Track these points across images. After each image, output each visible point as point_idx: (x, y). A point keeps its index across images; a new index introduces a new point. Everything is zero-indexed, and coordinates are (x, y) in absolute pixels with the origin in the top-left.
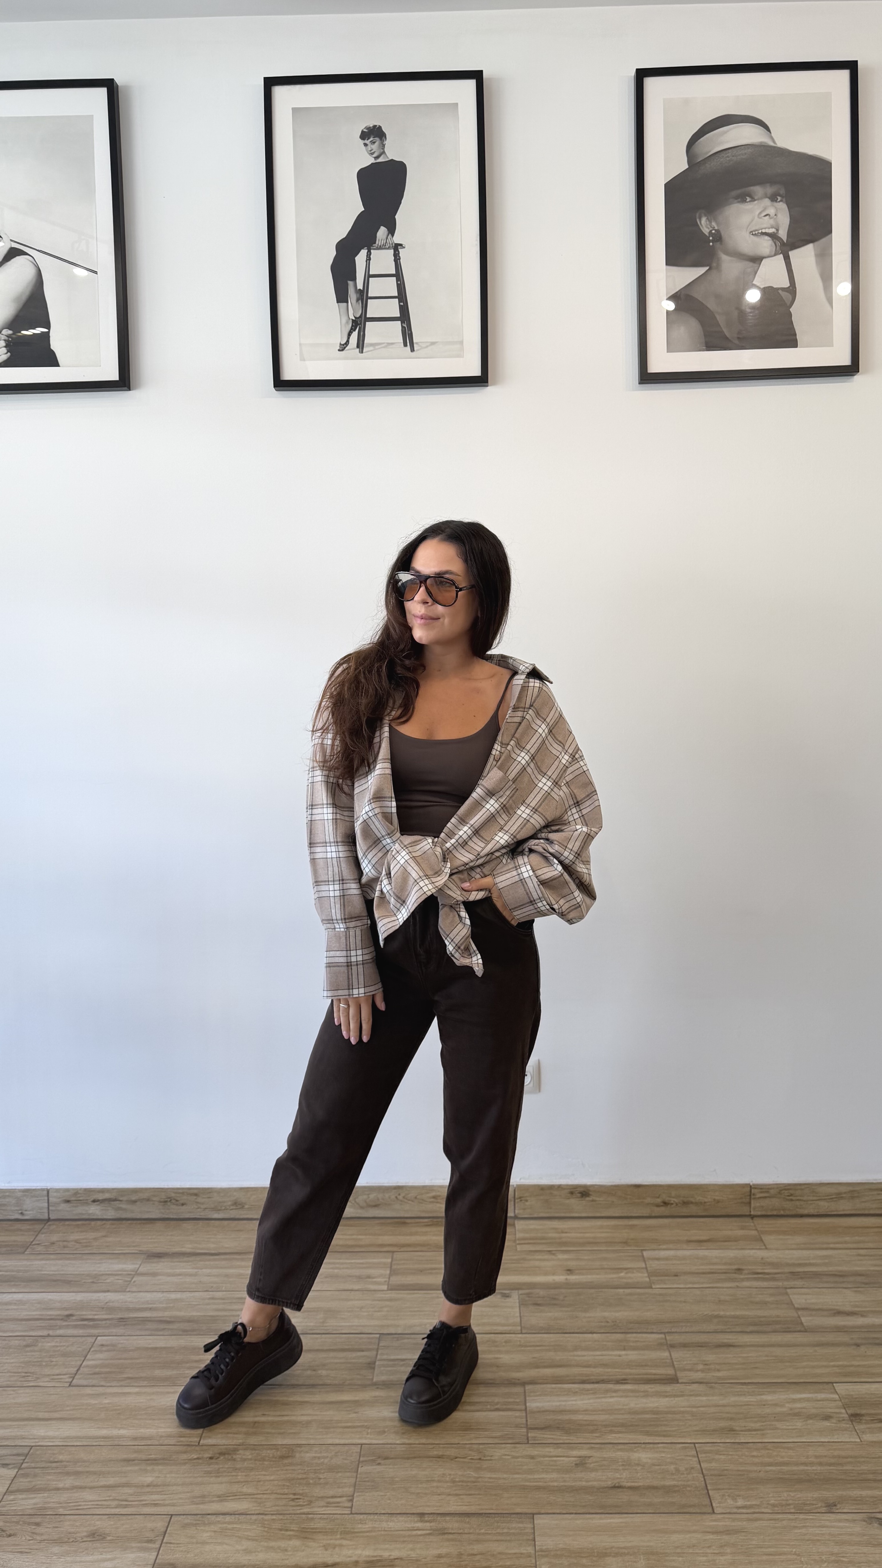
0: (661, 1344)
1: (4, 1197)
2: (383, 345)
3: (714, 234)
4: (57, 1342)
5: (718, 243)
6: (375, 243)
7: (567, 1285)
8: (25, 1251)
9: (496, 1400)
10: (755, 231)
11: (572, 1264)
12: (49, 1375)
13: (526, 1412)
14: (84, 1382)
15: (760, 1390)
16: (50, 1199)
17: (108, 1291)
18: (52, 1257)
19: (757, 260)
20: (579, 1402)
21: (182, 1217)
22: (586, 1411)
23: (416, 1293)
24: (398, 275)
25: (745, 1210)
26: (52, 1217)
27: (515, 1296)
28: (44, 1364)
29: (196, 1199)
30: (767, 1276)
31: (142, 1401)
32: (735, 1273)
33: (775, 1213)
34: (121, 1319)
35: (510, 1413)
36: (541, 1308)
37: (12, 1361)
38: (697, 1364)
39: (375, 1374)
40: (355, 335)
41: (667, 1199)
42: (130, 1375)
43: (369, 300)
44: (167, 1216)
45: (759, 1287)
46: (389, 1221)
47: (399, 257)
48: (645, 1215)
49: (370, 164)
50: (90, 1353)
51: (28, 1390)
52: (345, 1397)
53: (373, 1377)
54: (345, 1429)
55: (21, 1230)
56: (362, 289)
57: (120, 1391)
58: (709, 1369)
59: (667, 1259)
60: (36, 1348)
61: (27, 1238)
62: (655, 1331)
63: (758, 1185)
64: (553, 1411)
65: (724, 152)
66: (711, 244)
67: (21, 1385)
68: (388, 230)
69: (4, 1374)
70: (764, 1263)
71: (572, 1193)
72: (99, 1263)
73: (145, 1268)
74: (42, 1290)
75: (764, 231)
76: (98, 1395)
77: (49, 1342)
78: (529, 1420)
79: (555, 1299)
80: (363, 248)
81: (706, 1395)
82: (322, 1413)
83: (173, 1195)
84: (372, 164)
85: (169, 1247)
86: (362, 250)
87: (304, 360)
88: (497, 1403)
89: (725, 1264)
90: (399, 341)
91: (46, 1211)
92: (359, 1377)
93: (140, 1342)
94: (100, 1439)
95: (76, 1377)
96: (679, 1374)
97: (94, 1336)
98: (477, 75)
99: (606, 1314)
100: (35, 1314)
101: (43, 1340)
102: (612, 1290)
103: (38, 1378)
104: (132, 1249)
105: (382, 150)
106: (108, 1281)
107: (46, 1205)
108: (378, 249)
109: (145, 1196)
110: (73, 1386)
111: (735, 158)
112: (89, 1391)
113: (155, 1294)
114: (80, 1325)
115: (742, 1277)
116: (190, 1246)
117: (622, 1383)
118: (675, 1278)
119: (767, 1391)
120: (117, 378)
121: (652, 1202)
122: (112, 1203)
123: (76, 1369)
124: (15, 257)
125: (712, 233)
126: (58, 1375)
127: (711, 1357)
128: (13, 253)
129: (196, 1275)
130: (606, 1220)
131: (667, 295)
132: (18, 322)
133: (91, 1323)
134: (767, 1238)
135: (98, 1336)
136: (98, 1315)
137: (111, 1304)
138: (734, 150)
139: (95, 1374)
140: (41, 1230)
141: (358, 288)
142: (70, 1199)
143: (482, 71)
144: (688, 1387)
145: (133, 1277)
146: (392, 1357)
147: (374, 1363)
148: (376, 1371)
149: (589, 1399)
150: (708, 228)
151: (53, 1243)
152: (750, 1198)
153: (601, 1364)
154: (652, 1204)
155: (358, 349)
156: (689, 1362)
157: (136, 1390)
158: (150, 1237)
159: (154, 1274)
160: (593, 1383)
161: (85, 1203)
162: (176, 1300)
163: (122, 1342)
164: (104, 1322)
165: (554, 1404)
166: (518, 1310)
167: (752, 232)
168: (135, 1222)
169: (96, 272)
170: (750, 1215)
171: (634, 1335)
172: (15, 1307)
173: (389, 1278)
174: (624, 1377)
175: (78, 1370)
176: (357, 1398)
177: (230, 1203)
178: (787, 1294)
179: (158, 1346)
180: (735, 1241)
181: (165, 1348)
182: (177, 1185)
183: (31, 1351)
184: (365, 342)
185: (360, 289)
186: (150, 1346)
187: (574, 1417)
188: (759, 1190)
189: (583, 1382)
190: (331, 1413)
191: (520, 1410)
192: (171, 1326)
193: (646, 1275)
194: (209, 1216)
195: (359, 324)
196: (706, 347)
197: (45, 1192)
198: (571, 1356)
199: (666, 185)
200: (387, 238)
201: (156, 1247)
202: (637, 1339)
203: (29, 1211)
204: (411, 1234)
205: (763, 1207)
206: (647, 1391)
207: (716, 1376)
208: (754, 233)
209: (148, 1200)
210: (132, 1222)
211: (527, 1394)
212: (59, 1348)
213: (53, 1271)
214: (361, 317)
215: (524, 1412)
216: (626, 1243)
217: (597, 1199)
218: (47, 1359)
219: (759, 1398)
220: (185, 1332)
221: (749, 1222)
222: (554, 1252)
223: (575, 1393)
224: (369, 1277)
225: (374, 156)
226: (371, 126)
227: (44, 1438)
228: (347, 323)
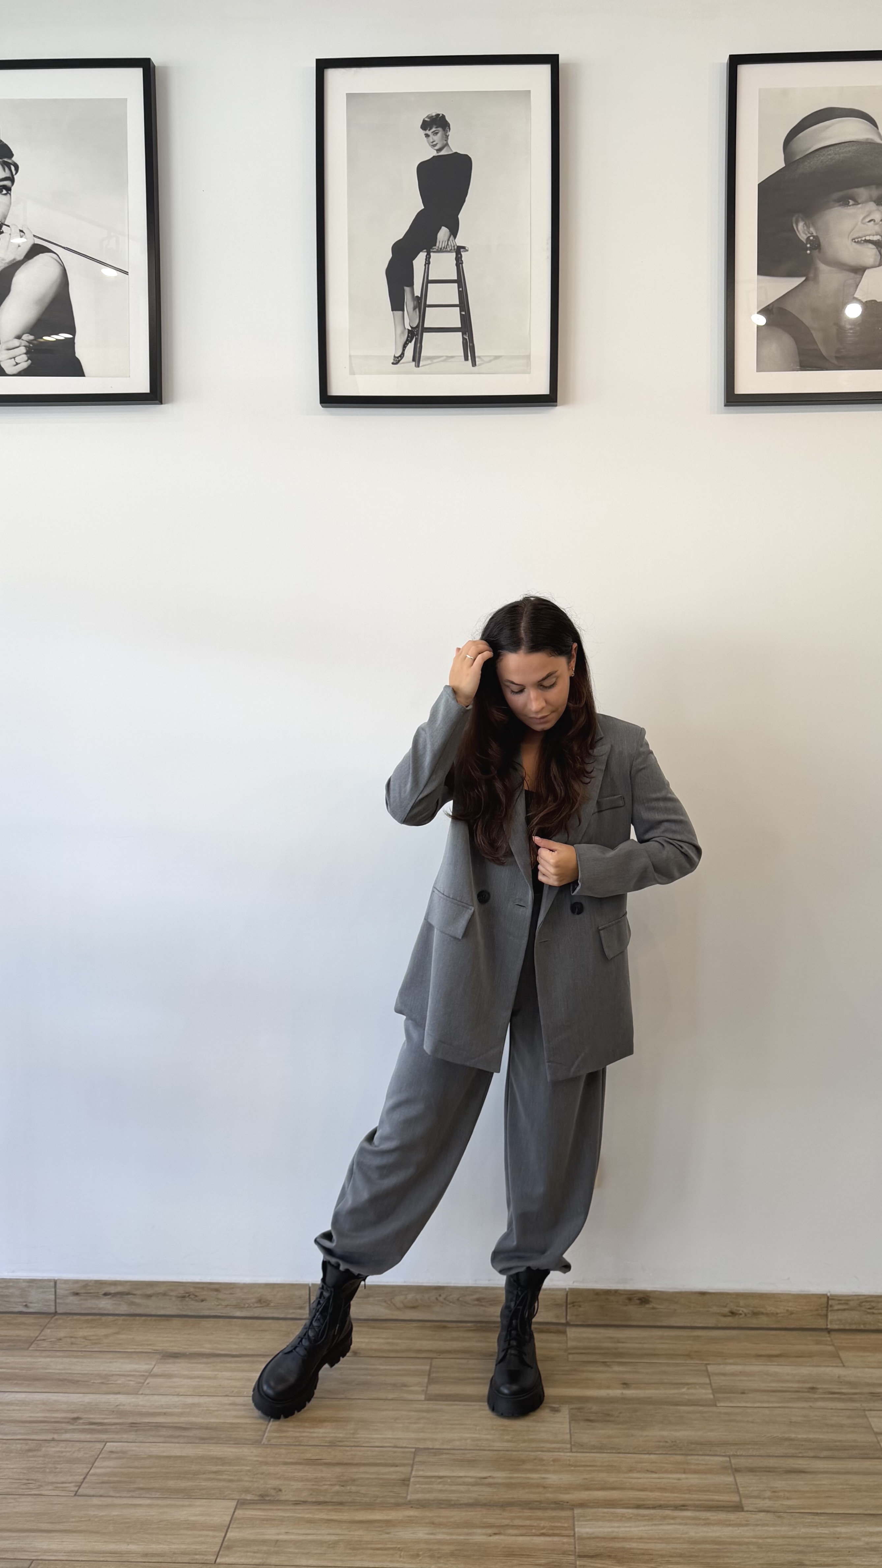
0: (725, 1468)
1: (7, 1287)
2: (442, 359)
3: (812, 240)
4: (62, 1447)
5: (817, 250)
6: (435, 246)
7: (623, 1400)
8: (30, 1347)
9: (543, 1523)
10: (857, 238)
11: (629, 1377)
12: (53, 1483)
13: (575, 1539)
14: (91, 1492)
15: (834, 1521)
16: (58, 1291)
17: (119, 1393)
18: (58, 1354)
19: (859, 271)
20: (633, 1529)
21: (202, 1314)
22: (641, 1539)
23: (457, 1405)
24: (460, 281)
25: (821, 1324)
26: (59, 1310)
27: (565, 1411)
28: (48, 1470)
29: (217, 1295)
30: (844, 1397)
31: (153, 1514)
32: (809, 1392)
33: (854, 1327)
34: (133, 1424)
35: (556, 1539)
36: (594, 1424)
37: (12, 1467)
38: (765, 1491)
39: (409, 1493)
40: (411, 346)
41: (735, 1309)
42: (141, 1486)
43: (427, 308)
44: (184, 1313)
45: (834, 1408)
46: (428, 1324)
47: (462, 261)
48: (710, 1325)
49: (431, 156)
50: (98, 1460)
51: (29, 1499)
52: (377, 1516)
53: (407, 1494)
54: (375, 1551)
55: (25, 1324)
56: (420, 296)
57: (130, 1503)
58: (778, 1497)
59: (733, 1374)
60: (39, 1453)
61: (32, 1333)
62: (718, 1453)
63: (836, 1296)
64: (604, 1538)
65: (826, 150)
66: (808, 252)
67: (23, 1493)
68: (450, 231)
69: (3, 1481)
70: (841, 1382)
71: (630, 1299)
72: (110, 1362)
73: (160, 1369)
74: (47, 1390)
75: (867, 238)
76: (108, 1506)
77: (54, 1447)
78: (577, 1547)
79: (609, 1415)
80: (421, 251)
81: (774, 1525)
82: (351, 1533)
83: (192, 1290)
84: (434, 156)
85: (186, 1347)
86: (421, 253)
87: (354, 374)
88: (544, 1528)
89: (799, 1382)
90: (461, 355)
91: (53, 1303)
92: (391, 1494)
93: (152, 1449)
94: (107, 1555)
95: (83, 1485)
96: (745, 1502)
97: (103, 1442)
98: (552, 60)
99: (665, 1433)
100: (39, 1415)
101: (47, 1445)
102: (672, 1407)
103: (41, 1486)
104: (146, 1347)
105: (445, 142)
106: (119, 1382)
107: (53, 1297)
108: (438, 251)
109: (162, 1289)
110: (79, 1496)
111: (837, 157)
112: (95, 1501)
113: (171, 1397)
114: (89, 1429)
115: (816, 1396)
116: (209, 1346)
117: (681, 1510)
118: (743, 1395)
119: (841, 1523)
120: (148, 391)
121: (719, 1311)
122: (126, 1296)
123: (82, 1477)
124: (38, 254)
125: (810, 240)
126: (63, 1483)
127: (779, 1483)
128: (36, 250)
129: (215, 1378)
130: (667, 1329)
131: (758, 307)
132: (39, 327)
133: (99, 1427)
134: (843, 1354)
135: (107, 1442)
136: (107, 1418)
137: (120, 1407)
138: (836, 147)
139: (103, 1483)
140: (46, 1325)
141: (416, 295)
142: (78, 1292)
143: (558, 55)
144: (754, 1516)
145: (147, 1378)
146: (429, 1474)
147: (410, 1478)
148: (411, 1489)
149: (644, 1526)
150: (806, 234)
151: (60, 1339)
152: (827, 1310)
153: (658, 1488)
154: (718, 1313)
155: (414, 363)
156: (755, 1489)
157: (148, 1502)
158: (166, 1335)
159: (170, 1376)
160: (649, 1508)
161: (96, 1296)
162: (193, 1405)
163: (134, 1448)
164: (113, 1427)
165: (606, 1530)
166: (567, 1426)
167: (854, 239)
168: (149, 1318)
169: (126, 273)
170: (827, 1329)
171: (696, 1457)
172: (18, 1408)
173: (427, 1387)
174: (682, 1503)
175: (84, 1478)
176: (389, 1518)
177: (253, 1300)
178: (866, 1416)
179: (173, 1454)
180: (810, 1357)
181: (180, 1457)
182: (197, 1279)
183: (34, 1456)
184: (422, 355)
185: (417, 297)
186: (164, 1454)
187: (627, 1545)
188: (837, 1302)
189: (638, 1507)
190: (361, 1532)
191: (569, 1536)
192: (186, 1433)
193: (710, 1391)
194: (231, 1314)
195: (415, 334)
196: (801, 366)
197: (52, 1284)
198: (626, 1478)
199: (759, 185)
200: (448, 240)
201: (172, 1346)
202: (698, 1462)
203: (34, 1303)
204: (453, 1339)
205: (840, 1320)
206: (708, 1519)
207: (785, 1505)
208: (856, 240)
209: (164, 1294)
210: (146, 1318)
211: (576, 1519)
212: (64, 1454)
213: (59, 1370)
214: (417, 326)
215: (573, 1538)
216: (689, 1356)
217: (659, 1307)
218: (50, 1465)
219: (832, 1530)
220: (203, 1440)
221: (826, 1337)
222: (608, 1363)
223: (629, 1519)
224: (405, 1385)
225: (437, 148)
226: (434, 114)
227: (46, 1551)
228: (403, 333)
